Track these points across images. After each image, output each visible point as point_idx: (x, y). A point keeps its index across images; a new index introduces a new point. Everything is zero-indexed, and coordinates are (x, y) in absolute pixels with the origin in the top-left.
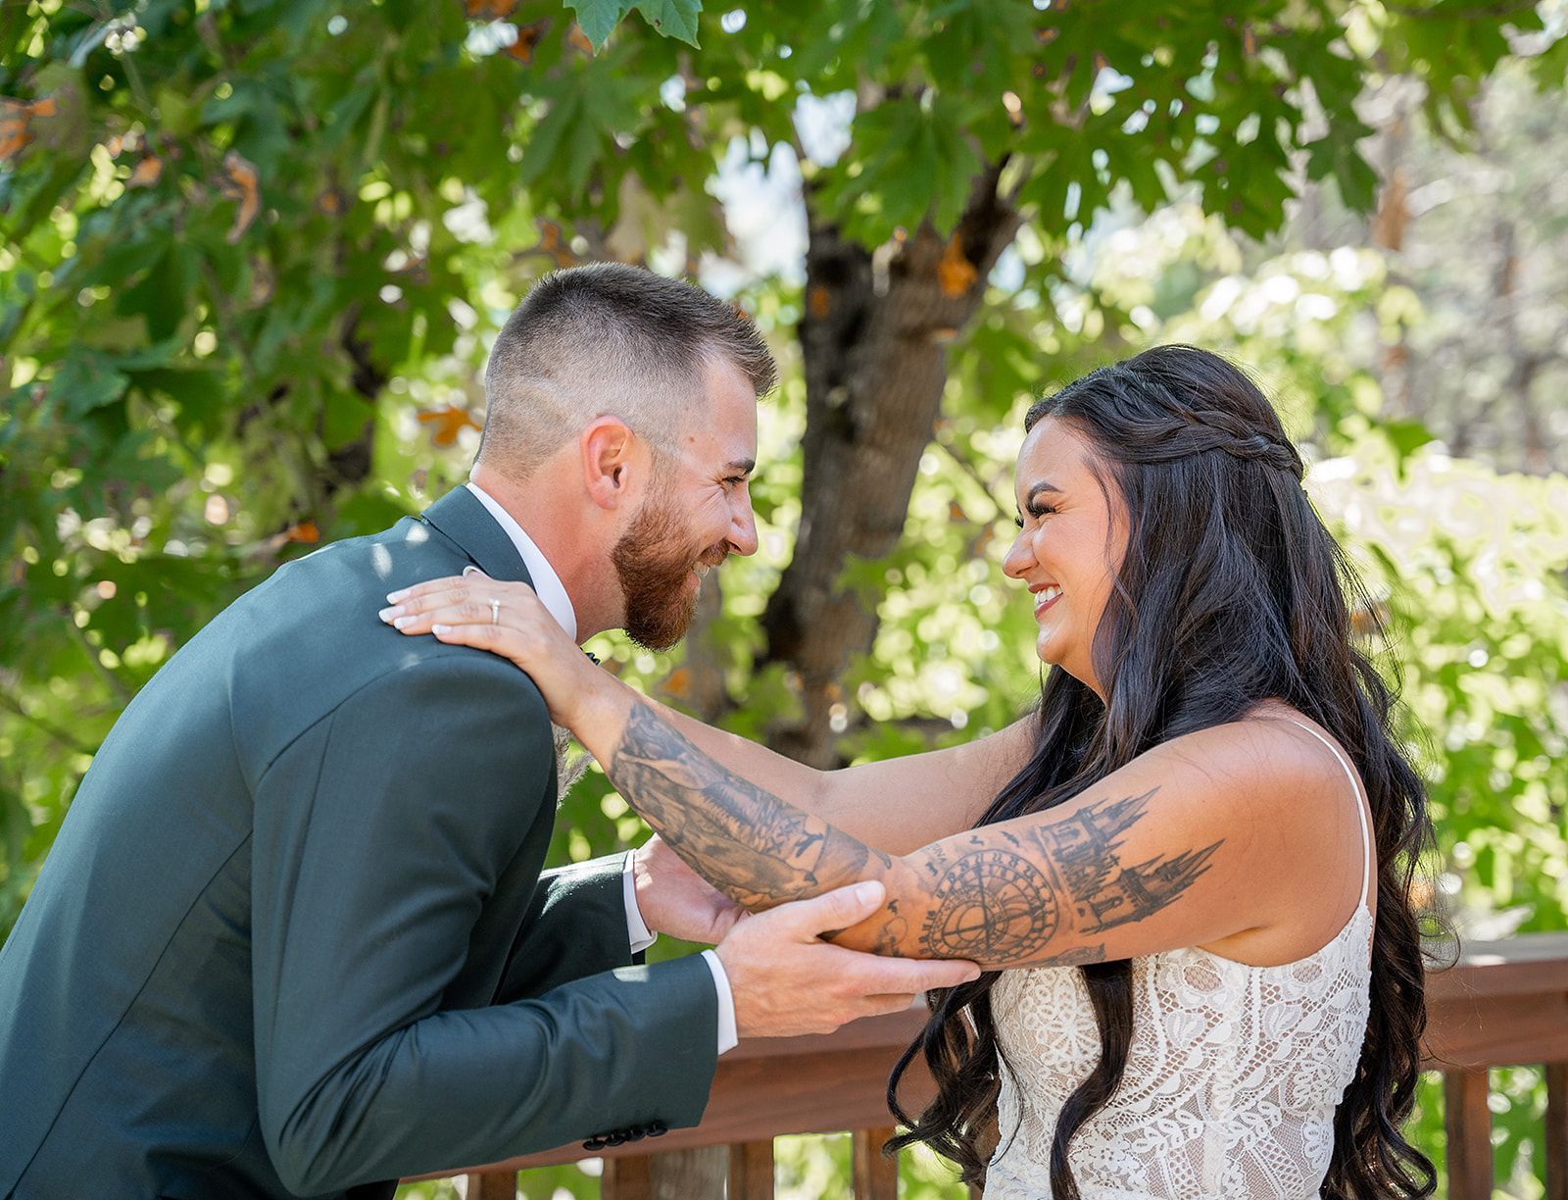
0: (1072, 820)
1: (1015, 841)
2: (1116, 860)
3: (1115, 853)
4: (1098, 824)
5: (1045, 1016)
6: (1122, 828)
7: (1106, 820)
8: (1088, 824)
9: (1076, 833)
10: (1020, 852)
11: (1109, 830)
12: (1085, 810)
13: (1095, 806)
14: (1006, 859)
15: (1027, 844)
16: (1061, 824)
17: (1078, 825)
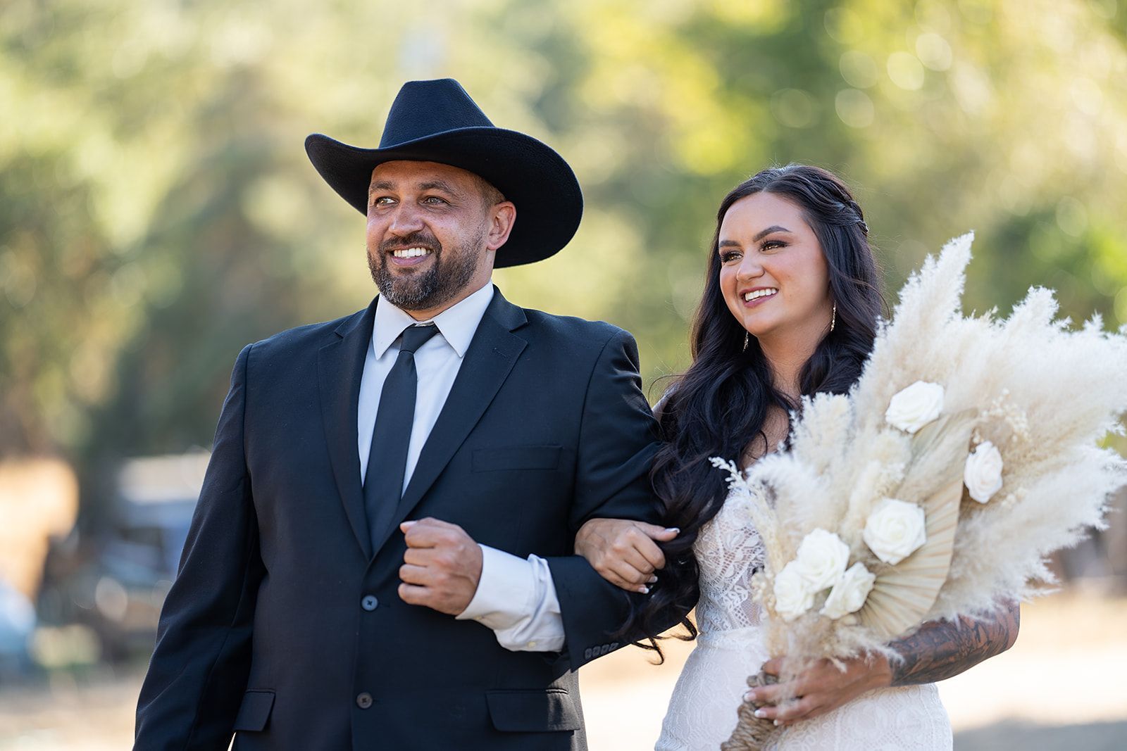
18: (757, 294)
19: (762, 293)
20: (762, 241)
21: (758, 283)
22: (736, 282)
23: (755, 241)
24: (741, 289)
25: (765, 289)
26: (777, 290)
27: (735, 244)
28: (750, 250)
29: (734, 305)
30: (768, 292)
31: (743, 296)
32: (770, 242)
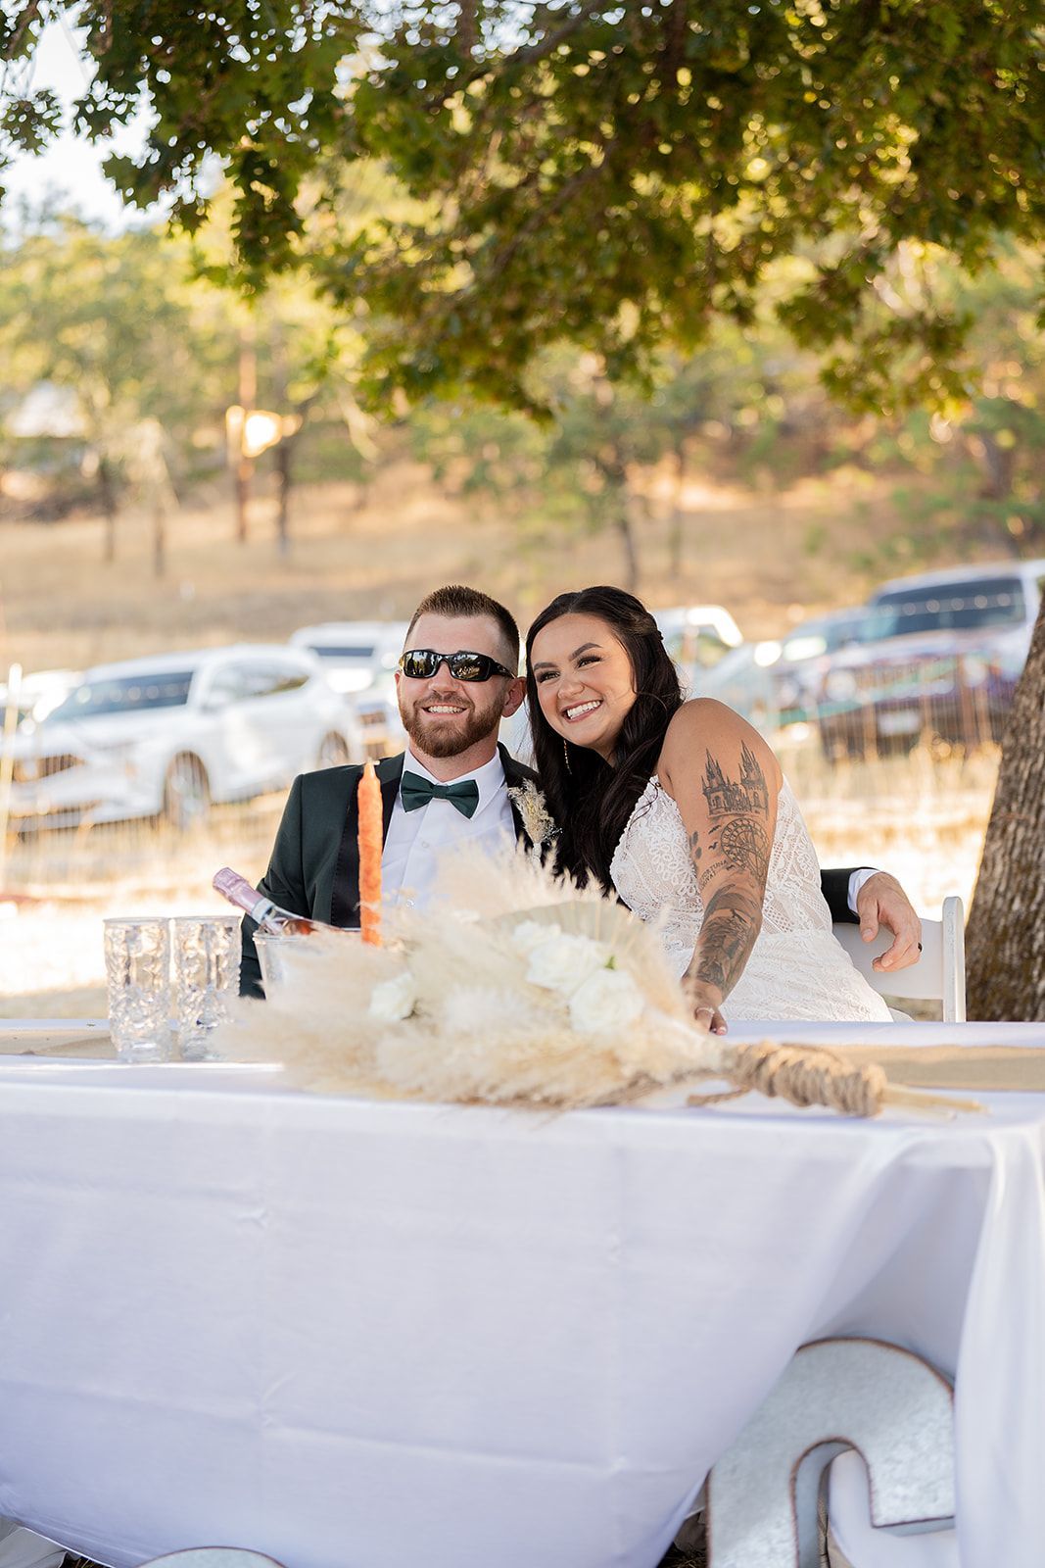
0: (709, 798)
1: (717, 827)
2: (735, 784)
3: (732, 783)
4: (715, 785)
5: (674, 868)
6: (721, 775)
7: (714, 781)
8: (714, 790)
9: (717, 798)
10: (724, 825)
11: (720, 782)
12: (705, 790)
13: (704, 784)
14: (727, 833)
15: (719, 822)
16: (710, 804)
17: (713, 796)
18: (580, 709)
19: (585, 707)
20: (579, 658)
21: (580, 698)
22: (557, 700)
23: (570, 660)
24: (564, 705)
25: (587, 703)
26: (601, 702)
27: (551, 665)
28: (566, 669)
29: (555, 722)
30: (590, 706)
31: (565, 713)
32: (585, 659)
